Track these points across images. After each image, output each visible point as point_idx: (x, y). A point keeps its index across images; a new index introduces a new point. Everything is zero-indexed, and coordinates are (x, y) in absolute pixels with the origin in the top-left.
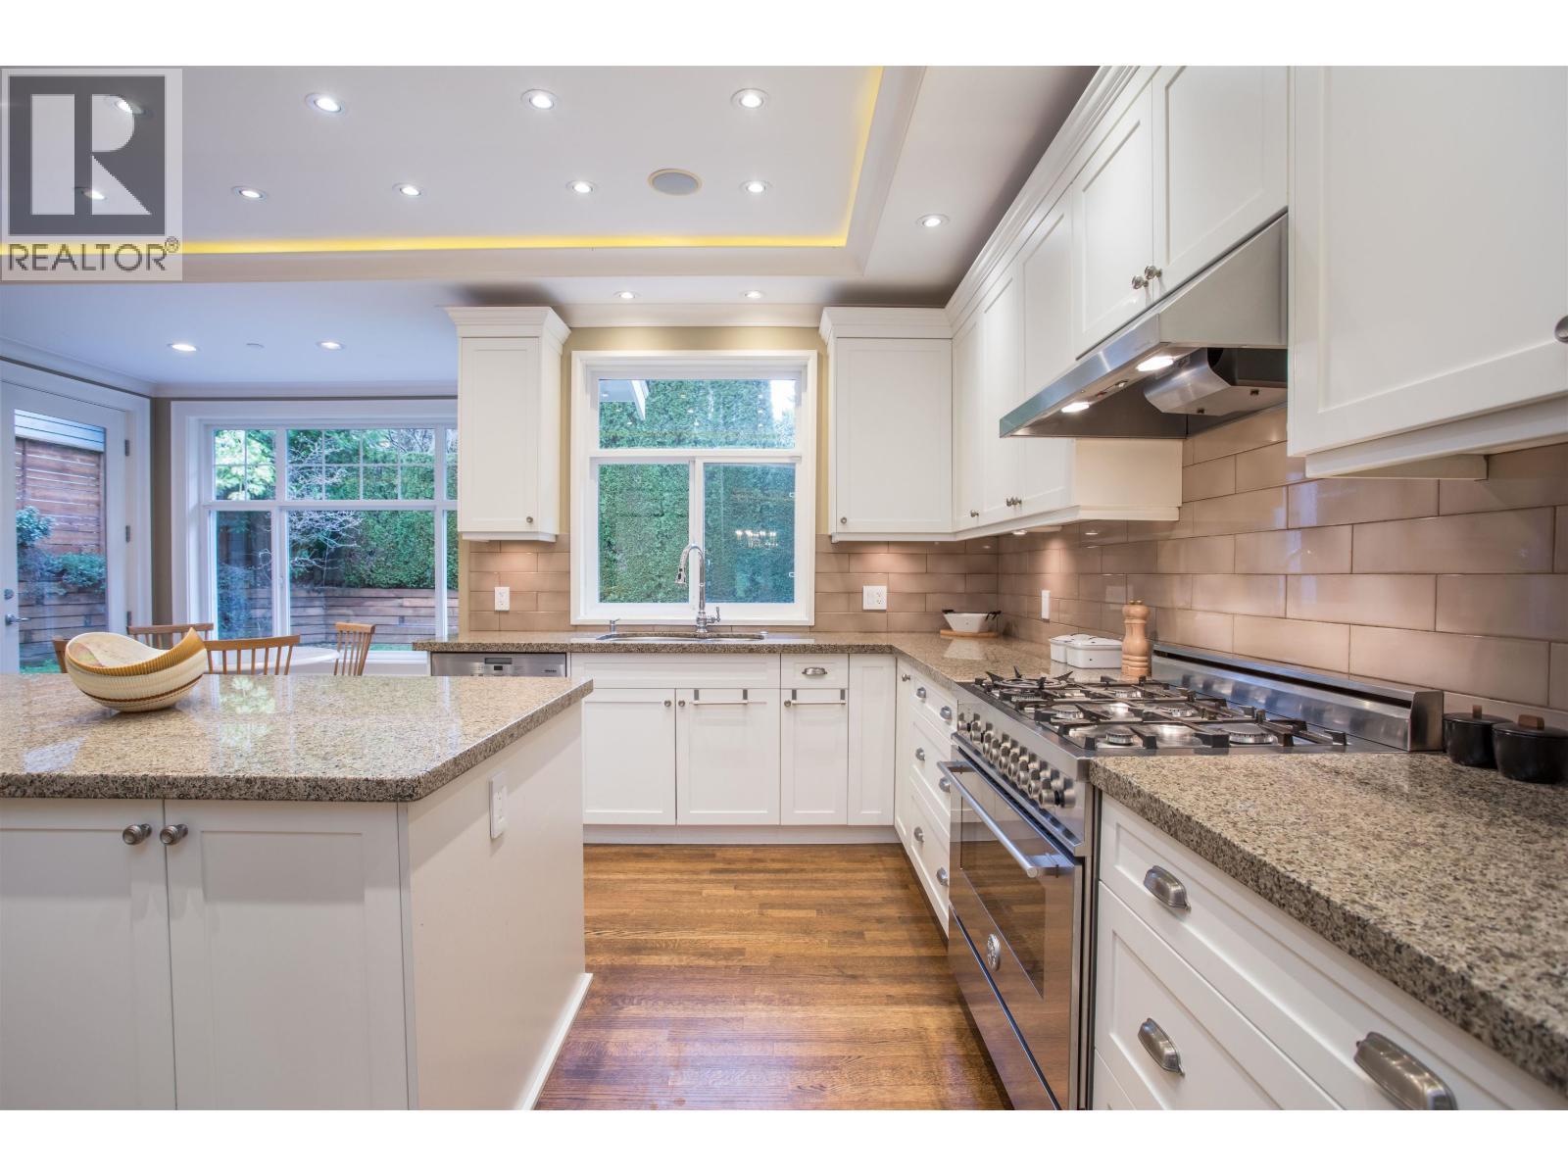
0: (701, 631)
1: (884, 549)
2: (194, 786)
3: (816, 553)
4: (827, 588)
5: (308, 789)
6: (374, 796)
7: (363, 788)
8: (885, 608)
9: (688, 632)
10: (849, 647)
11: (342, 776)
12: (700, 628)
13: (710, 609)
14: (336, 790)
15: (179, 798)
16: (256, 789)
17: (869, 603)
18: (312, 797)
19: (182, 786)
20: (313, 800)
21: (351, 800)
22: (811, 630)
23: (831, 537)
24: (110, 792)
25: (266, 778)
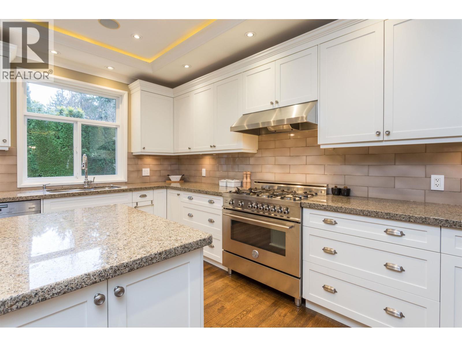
0: (86, 186)
1: (149, 157)
2: (136, 263)
3: (128, 158)
4: (131, 169)
5: (182, 249)
6: (203, 245)
7: (199, 243)
8: (149, 175)
9: (81, 187)
10: (155, 187)
11: (192, 241)
12: (85, 185)
13: (90, 178)
14: (191, 247)
15: (129, 271)
16: (163, 256)
17: (144, 174)
18: (183, 252)
19: (131, 265)
20: (184, 253)
21: (196, 249)
22: (126, 183)
23: (132, 153)
24: (91, 282)
25: (167, 250)
